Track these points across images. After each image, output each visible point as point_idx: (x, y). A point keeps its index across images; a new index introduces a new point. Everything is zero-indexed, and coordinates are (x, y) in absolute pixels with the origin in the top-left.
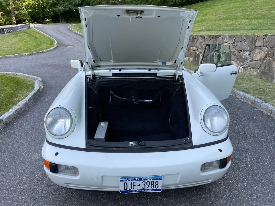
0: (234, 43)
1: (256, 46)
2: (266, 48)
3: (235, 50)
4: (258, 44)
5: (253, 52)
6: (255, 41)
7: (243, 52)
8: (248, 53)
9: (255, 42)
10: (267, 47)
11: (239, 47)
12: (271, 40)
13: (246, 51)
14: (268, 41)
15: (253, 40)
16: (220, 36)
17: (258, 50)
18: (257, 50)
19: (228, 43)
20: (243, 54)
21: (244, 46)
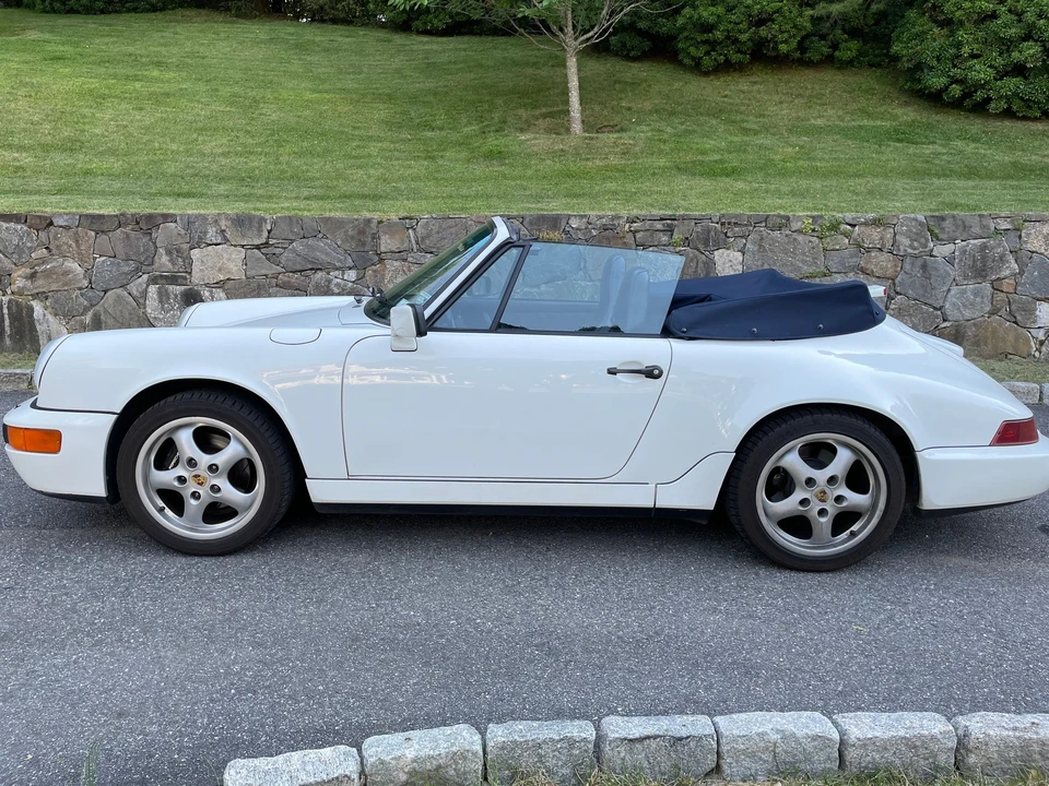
0: (267, 243)
1: (383, 249)
2: (429, 255)
3: (280, 269)
4: (387, 243)
5: (374, 271)
6: (375, 237)
7: (328, 273)
8: (352, 275)
9: (373, 238)
10: (431, 253)
11: (299, 259)
12: (438, 233)
13: (342, 269)
14: (428, 236)
15: (362, 232)
16: (166, 218)
17: (396, 264)
18: (393, 265)
19: (235, 246)
20: (330, 281)
21: (327, 254)
